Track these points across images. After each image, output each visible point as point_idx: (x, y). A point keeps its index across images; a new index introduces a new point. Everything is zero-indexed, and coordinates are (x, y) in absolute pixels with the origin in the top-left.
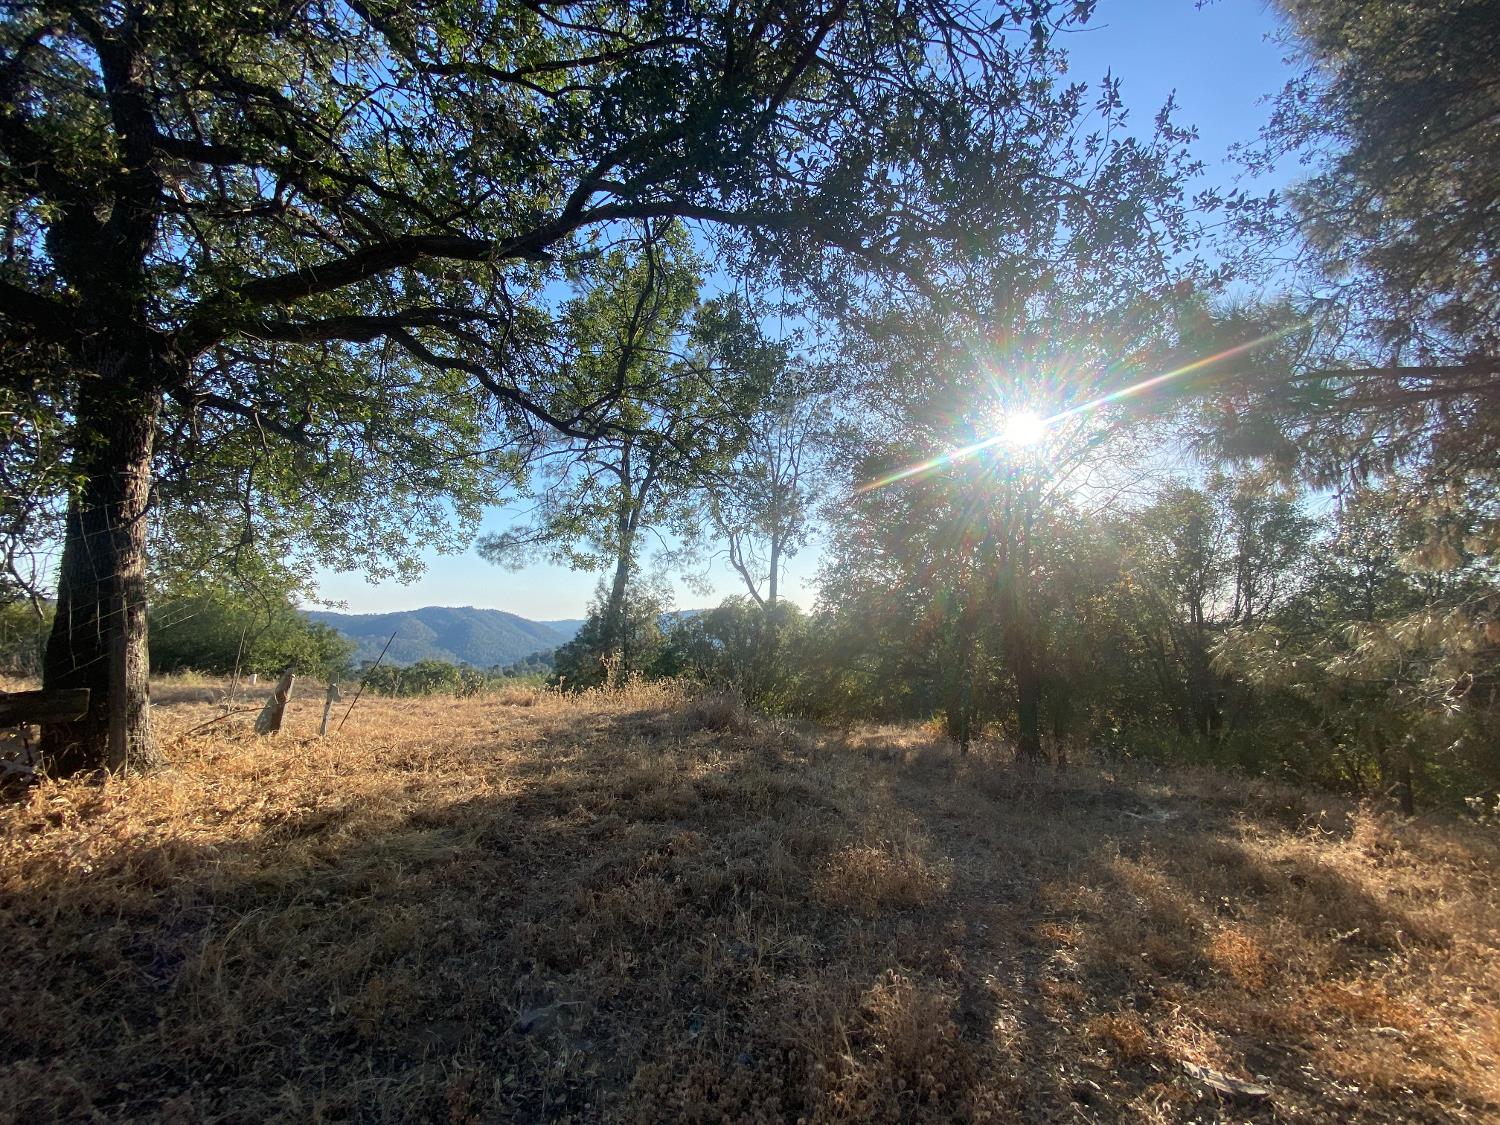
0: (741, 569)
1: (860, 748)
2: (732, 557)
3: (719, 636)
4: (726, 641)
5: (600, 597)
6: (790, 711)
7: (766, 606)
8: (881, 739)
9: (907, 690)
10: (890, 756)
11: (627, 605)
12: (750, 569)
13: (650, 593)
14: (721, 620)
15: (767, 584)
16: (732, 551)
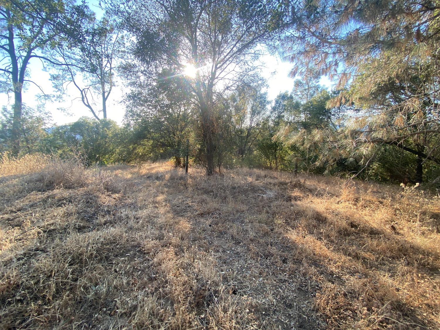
0: (89, 106)
1: (145, 174)
2: (83, 101)
3: (79, 133)
4: (83, 135)
5: (5, 115)
6: (116, 162)
7: (102, 121)
8: (153, 168)
9: (162, 151)
10: (158, 177)
11: (24, 120)
12: (93, 107)
13: (37, 114)
14: (78, 127)
15: (102, 113)
16: (83, 98)
